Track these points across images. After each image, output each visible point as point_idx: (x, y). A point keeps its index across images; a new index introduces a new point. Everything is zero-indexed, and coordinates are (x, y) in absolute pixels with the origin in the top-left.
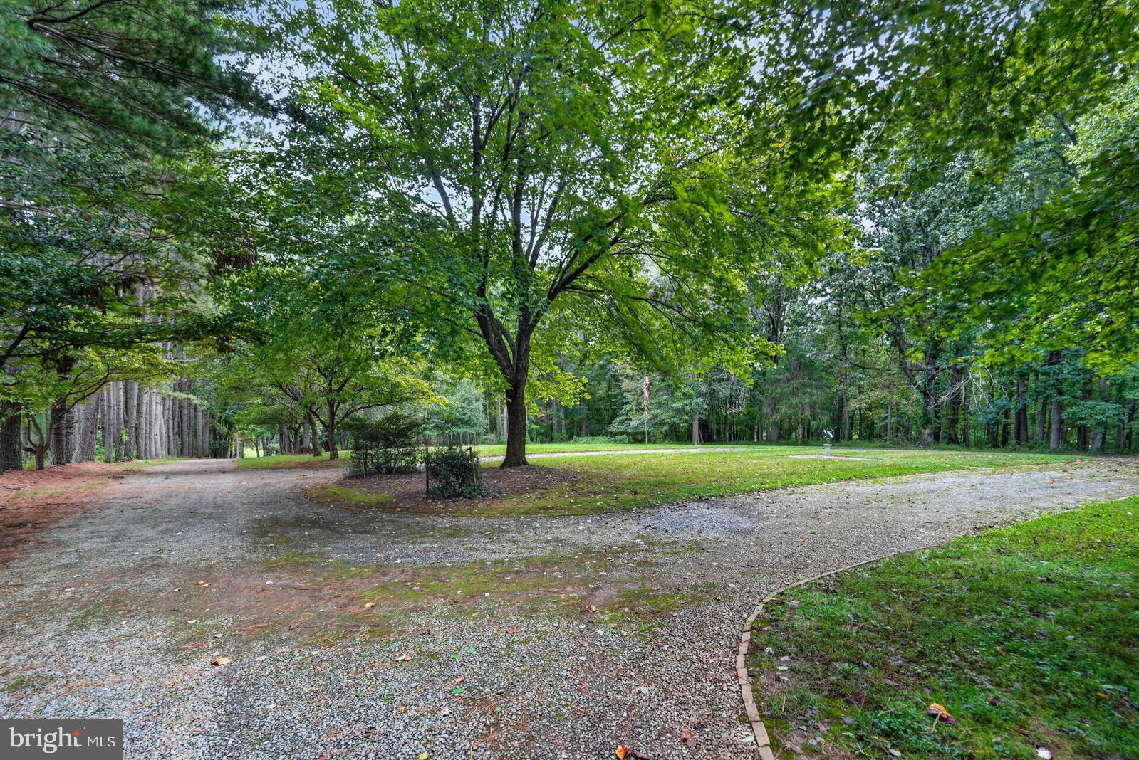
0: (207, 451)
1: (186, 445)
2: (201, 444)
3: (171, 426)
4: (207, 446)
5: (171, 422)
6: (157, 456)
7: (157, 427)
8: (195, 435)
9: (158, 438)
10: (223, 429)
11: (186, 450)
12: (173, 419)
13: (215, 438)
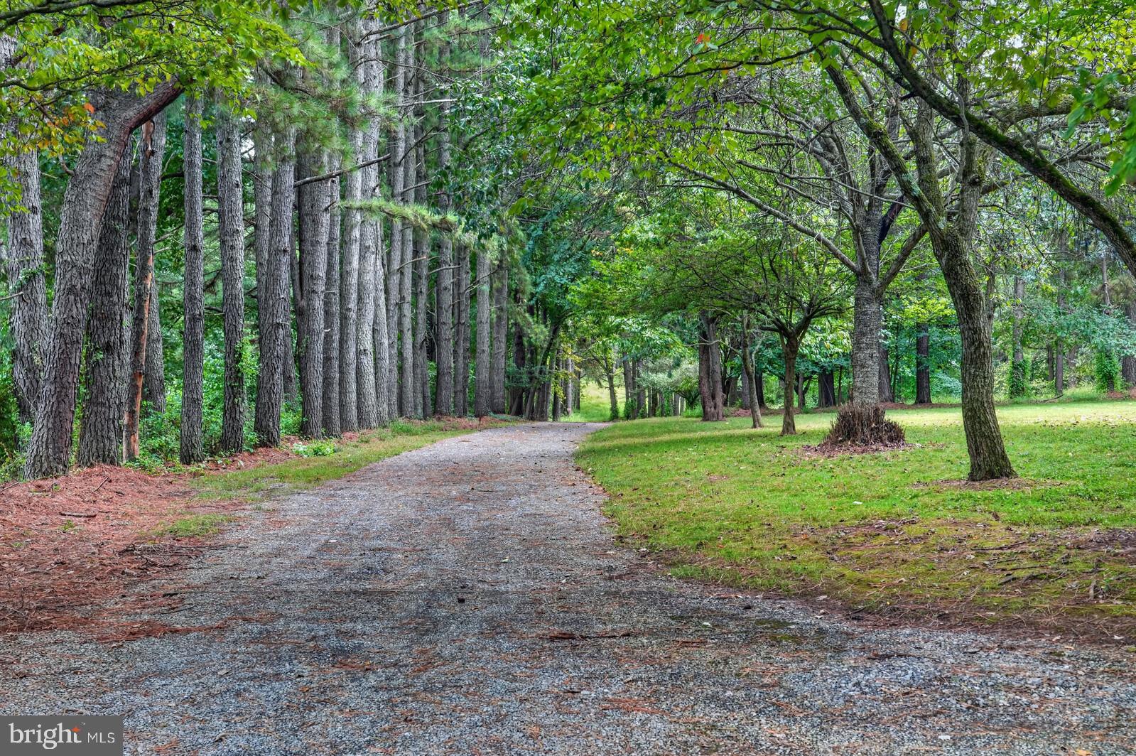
0: (502, 396)
1: (448, 380)
2: (485, 375)
3: (407, 323)
4: (500, 379)
5: (407, 309)
6: (363, 421)
7: (367, 329)
8: (473, 351)
9: (368, 362)
10: (539, 332)
11: (447, 395)
12: (415, 305)
13: (520, 360)
